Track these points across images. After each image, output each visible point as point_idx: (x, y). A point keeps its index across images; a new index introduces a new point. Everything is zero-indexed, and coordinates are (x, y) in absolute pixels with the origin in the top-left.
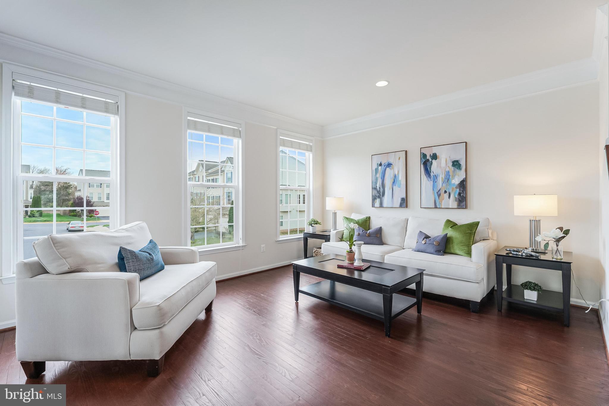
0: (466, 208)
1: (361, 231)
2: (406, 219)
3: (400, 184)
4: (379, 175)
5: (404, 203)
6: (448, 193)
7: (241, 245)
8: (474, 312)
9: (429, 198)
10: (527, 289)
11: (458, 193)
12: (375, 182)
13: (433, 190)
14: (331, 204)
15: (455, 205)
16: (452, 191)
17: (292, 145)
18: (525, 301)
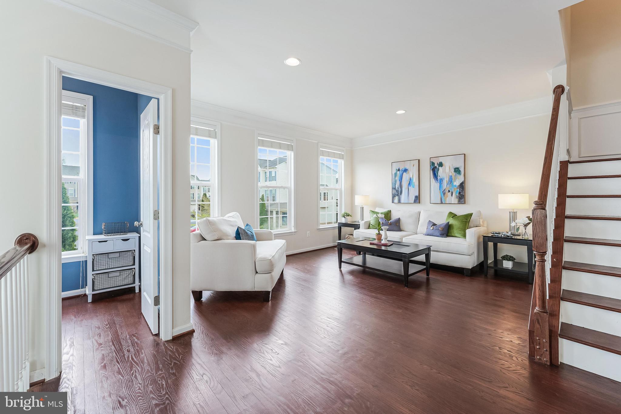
0: (465, 203)
1: (384, 221)
2: (418, 212)
3: (414, 185)
4: (398, 178)
5: (417, 200)
6: (451, 192)
7: (293, 231)
8: (467, 276)
9: (436, 196)
10: (505, 260)
11: (458, 192)
12: (394, 183)
13: (440, 189)
14: (359, 200)
15: (456, 201)
16: (454, 191)
17: (329, 154)
18: (504, 268)
